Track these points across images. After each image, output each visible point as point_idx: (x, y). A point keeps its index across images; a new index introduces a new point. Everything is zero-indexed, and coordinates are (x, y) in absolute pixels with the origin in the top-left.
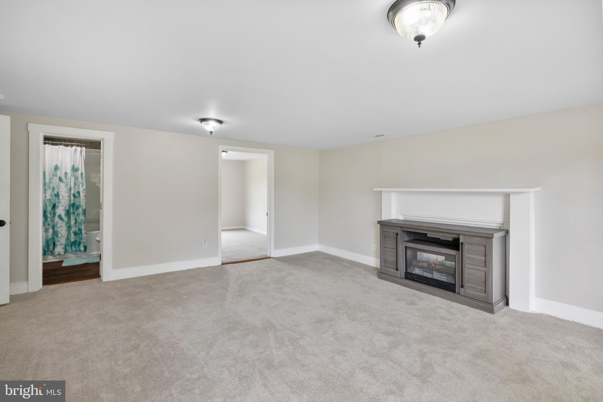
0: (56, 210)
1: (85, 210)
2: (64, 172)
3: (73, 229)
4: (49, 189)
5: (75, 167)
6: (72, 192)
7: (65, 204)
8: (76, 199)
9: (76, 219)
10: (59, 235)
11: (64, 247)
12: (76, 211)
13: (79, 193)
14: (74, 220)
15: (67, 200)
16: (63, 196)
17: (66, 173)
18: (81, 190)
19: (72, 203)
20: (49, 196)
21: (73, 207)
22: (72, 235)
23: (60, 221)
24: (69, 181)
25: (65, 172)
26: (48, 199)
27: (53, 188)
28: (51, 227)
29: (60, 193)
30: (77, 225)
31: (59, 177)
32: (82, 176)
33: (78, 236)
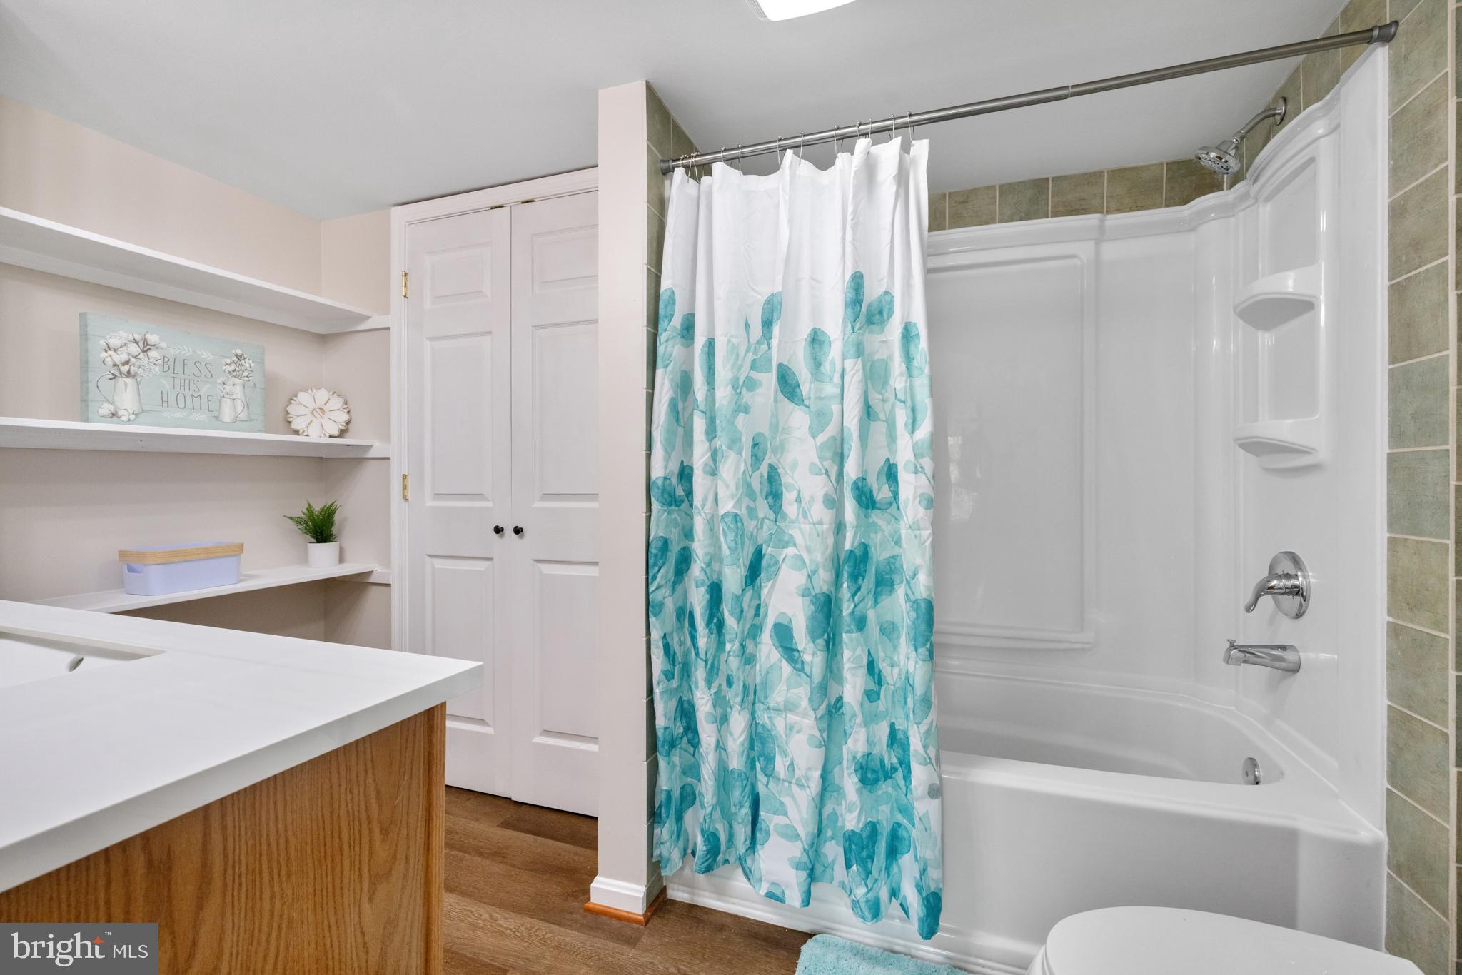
0: (764, 592)
1: (930, 606)
2: (804, 332)
3: (855, 744)
4: (730, 448)
5: (872, 293)
6: (852, 470)
7: (808, 550)
8: (876, 517)
9: (871, 667)
10: (780, 766)
11: (806, 859)
12: (876, 602)
13: (891, 474)
14: (864, 670)
15: (821, 523)
16: (799, 499)
17: (817, 340)
18: (904, 455)
19: (848, 546)
20: (732, 496)
21: (856, 577)
22: (850, 783)
23: (786, 668)
24: (830, 389)
25: (811, 328)
26: (727, 514)
27: (755, 445)
28: (739, 699)
29: (786, 479)
30: (882, 705)
31: (780, 365)
32: (912, 347)
33: (885, 787)
